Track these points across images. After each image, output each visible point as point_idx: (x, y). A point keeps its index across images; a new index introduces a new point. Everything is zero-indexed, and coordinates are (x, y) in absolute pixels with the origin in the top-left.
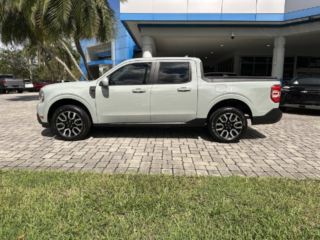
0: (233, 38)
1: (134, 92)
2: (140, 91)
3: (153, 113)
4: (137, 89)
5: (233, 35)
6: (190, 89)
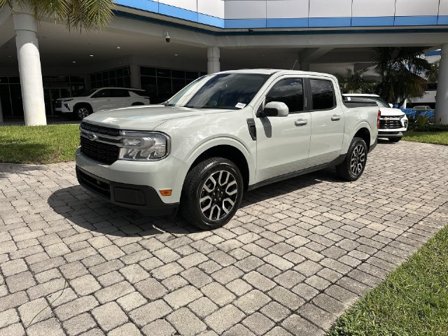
0: (168, 40)
1: (296, 125)
2: (302, 122)
4: (299, 120)
5: (168, 37)
6: (339, 117)
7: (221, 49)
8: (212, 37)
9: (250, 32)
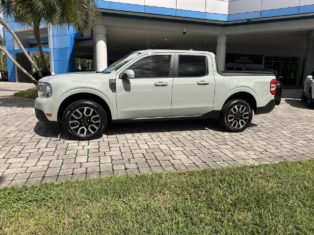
0: (184, 33)
1: (156, 85)
2: (162, 84)
3: (173, 107)
4: (159, 82)
5: (185, 31)
6: (208, 82)
7: (227, 36)
8: (220, 28)
9: (249, 22)
